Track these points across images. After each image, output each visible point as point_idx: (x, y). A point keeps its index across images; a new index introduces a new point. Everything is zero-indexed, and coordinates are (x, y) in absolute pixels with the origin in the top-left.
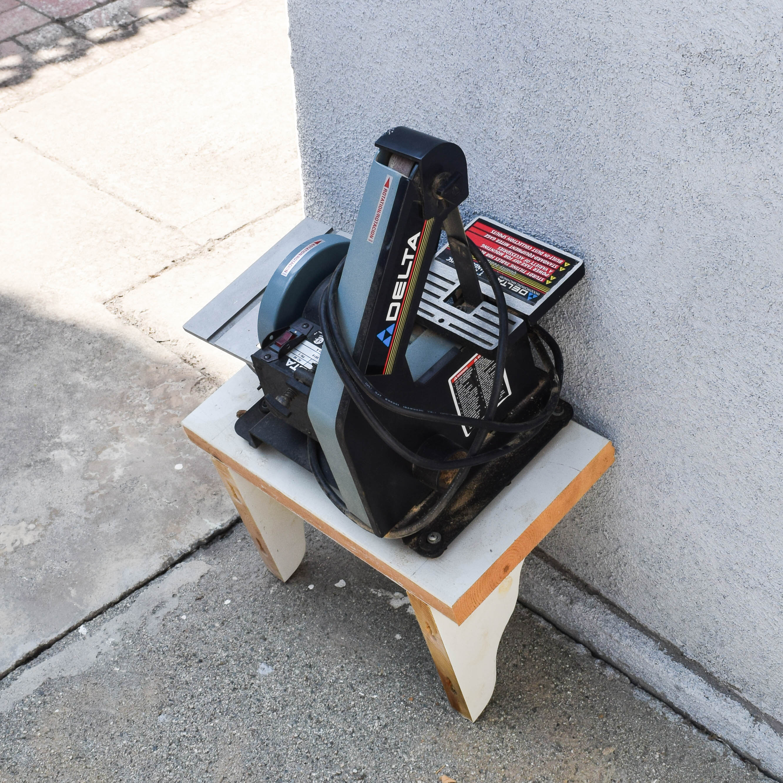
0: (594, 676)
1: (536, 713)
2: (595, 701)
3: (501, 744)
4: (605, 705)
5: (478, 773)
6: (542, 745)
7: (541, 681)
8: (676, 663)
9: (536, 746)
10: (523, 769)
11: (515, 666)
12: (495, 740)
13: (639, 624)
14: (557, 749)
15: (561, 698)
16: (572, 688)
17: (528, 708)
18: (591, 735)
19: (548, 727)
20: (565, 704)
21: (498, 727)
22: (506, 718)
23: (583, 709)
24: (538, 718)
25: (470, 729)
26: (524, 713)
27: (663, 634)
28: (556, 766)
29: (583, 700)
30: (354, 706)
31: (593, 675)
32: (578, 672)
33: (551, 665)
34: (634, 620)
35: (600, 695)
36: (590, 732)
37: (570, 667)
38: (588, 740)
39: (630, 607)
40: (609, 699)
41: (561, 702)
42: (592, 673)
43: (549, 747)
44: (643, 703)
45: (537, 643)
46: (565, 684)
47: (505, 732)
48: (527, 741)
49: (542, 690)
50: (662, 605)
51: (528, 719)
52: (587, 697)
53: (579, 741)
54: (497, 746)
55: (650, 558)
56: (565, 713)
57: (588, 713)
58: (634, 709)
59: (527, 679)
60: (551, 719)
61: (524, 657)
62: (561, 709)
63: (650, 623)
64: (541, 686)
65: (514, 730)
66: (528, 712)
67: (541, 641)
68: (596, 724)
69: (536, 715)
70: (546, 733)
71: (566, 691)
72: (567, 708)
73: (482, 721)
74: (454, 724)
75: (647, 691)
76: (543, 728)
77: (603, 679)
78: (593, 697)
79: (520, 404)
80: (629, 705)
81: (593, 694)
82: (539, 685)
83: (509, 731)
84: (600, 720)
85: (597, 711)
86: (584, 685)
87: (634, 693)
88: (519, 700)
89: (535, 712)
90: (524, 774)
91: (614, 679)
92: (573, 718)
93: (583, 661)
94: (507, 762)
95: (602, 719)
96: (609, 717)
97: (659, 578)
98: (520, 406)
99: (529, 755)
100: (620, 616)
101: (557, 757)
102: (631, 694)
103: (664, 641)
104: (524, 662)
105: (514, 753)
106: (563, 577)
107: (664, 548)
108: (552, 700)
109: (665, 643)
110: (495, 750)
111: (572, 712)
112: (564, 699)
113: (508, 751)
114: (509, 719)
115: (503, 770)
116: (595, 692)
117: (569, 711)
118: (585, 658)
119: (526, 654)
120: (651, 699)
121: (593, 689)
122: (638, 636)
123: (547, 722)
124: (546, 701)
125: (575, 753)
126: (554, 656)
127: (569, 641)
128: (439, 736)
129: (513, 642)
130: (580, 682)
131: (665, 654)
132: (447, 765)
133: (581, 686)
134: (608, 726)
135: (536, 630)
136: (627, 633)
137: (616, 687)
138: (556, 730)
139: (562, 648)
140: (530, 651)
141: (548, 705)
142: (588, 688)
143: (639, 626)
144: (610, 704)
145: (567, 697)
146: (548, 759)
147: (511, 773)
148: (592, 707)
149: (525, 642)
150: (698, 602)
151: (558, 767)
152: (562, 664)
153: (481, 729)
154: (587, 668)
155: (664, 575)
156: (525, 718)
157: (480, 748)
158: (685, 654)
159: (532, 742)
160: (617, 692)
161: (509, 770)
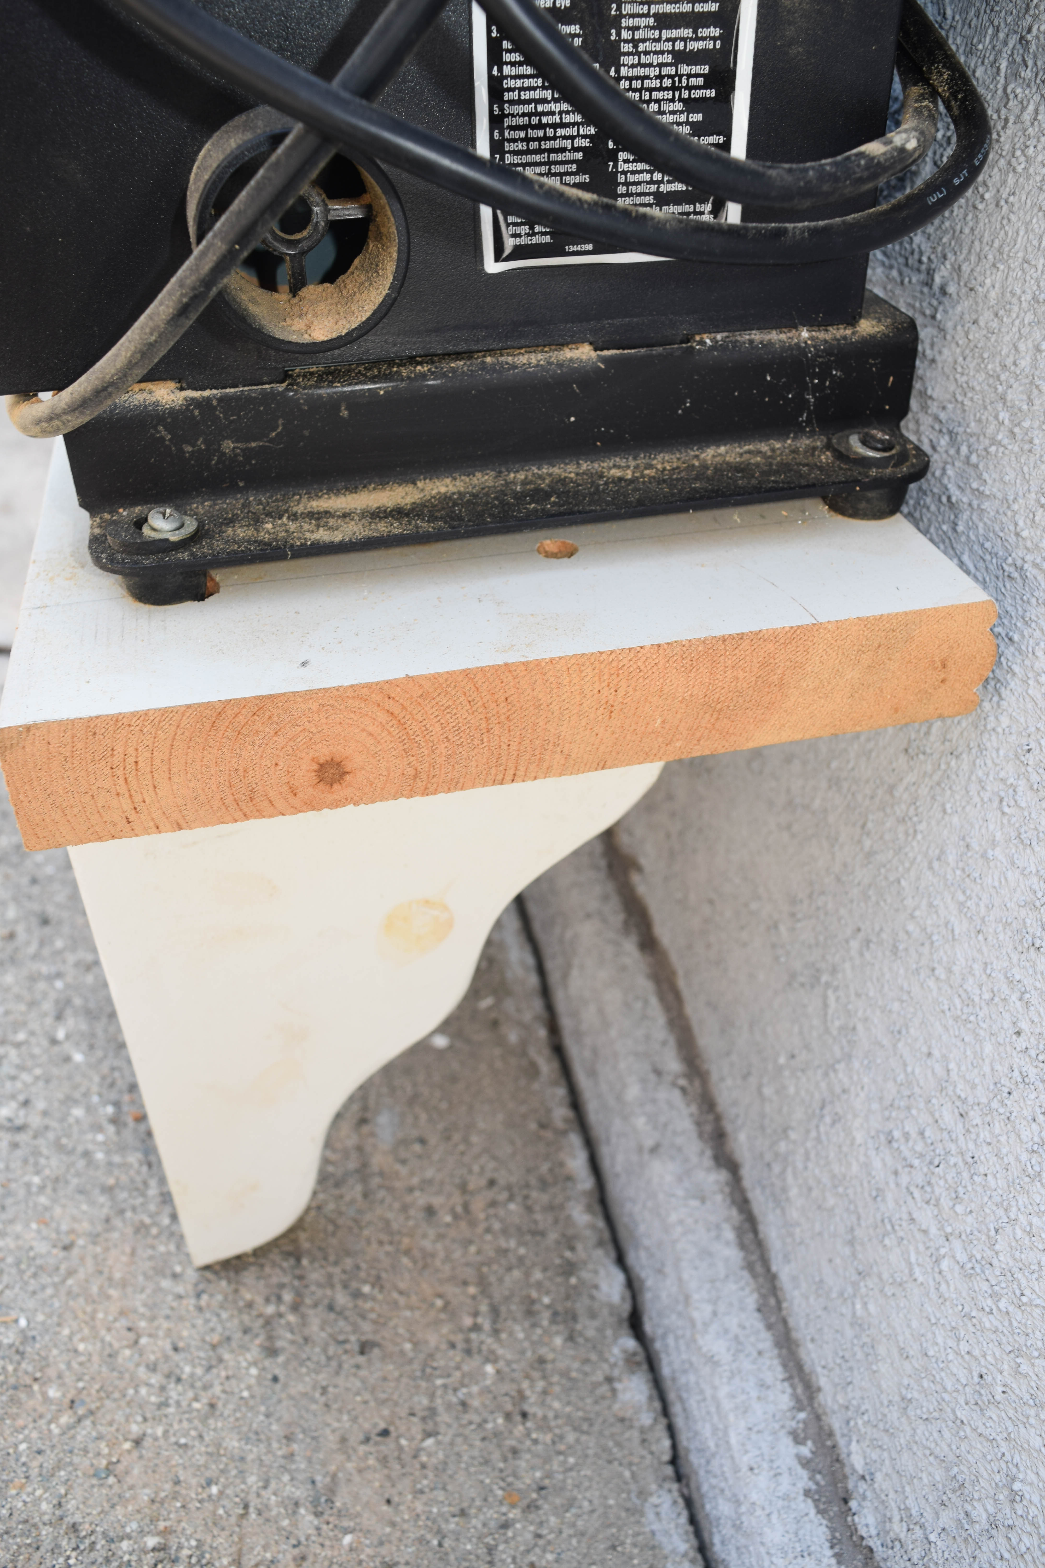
0: (586, 1374)
1: (361, 1359)
2: (535, 1442)
3: (199, 1371)
4: (549, 1475)
5: (67, 1401)
6: (291, 1456)
7: (451, 1290)
8: (813, 1512)
9: (275, 1445)
10: (177, 1482)
11: (430, 1211)
12: (199, 1348)
13: (785, 1322)
14: (315, 1503)
15: (458, 1368)
16: (508, 1363)
17: (356, 1329)
18: (439, 1531)
19: (354, 1420)
20: (455, 1390)
21: (241, 1322)
22: (280, 1315)
23: (484, 1439)
24: (355, 1375)
25: (175, 1276)
26: (332, 1336)
27: (828, 1398)
28: (266, 1548)
29: (508, 1416)
30: (18, 1045)
31: (587, 1368)
32: (557, 1333)
33: (509, 1269)
34: (779, 1303)
35: (561, 1437)
36: (447, 1521)
37: (548, 1307)
38: (421, 1540)
39: (787, 1259)
40: (576, 1464)
41: (449, 1376)
42: (587, 1361)
43: (301, 1477)
44: (653, 1548)
45: (526, 1197)
46: (499, 1340)
47: (244, 1348)
48: (268, 1416)
49: (432, 1314)
50: (872, 1307)
51: (329, 1359)
52: (524, 1415)
53: (393, 1524)
54: (188, 1369)
55: (914, 1135)
56: (432, 1411)
57: (486, 1462)
58: (614, 1547)
59: (424, 1262)
60: (384, 1402)
61: (466, 1207)
62: (432, 1396)
63: (813, 1340)
64: (439, 1303)
65: (267, 1363)
66: (345, 1342)
67: (540, 1198)
68: (480, 1509)
69: (358, 1367)
70: (334, 1431)
71: (487, 1360)
72: (449, 1406)
73: (220, 1278)
74: (156, 1237)
75: (693, 1520)
76: (340, 1411)
77: (603, 1398)
78: (539, 1428)
79: (757, 336)
80: (610, 1526)
81: (545, 1418)
82: (440, 1296)
83: (254, 1352)
84: (501, 1503)
85: (515, 1475)
86: (544, 1377)
87: (654, 1500)
88: (357, 1295)
89: (362, 1353)
90: (162, 1503)
91: (631, 1420)
92: (439, 1443)
93: (593, 1315)
94: (159, 1431)
95: (513, 1506)
96: (532, 1516)
97: (905, 1216)
98: (751, 342)
99: (232, 1459)
100: (750, 1267)
101: (295, 1524)
102: (643, 1494)
103: (818, 1418)
104: (456, 1217)
105: (204, 1420)
106: (682, 1082)
107: (978, 1121)
108: (431, 1356)
109: (821, 1428)
110: (168, 1376)
111: (449, 1426)
112: (464, 1375)
113: (196, 1405)
114: (289, 1324)
115: (127, 1445)
116: (556, 1417)
117: (444, 1417)
118: (605, 1312)
119: (478, 1205)
120: (685, 1555)
121: (556, 1405)
122: (760, 1353)
123: (366, 1402)
124: (416, 1344)
125: (351, 1550)
126: (537, 1255)
127: (600, 1244)
128: (94, 1238)
129: (477, 1157)
130: (542, 1361)
131: (798, 1457)
132: (23, 1323)
133: (536, 1374)
134: (506, 1542)
135: (551, 1170)
136: (733, 1322)
137: (618, 1444)
138: (367, 1440)
139: (572, 1249)
140: (493, 1204)
141: (410, 1361)
142: (545, 1392)
143: (780, 1327)
144: (564, 1481)
145: (475, 1376)
146: (267, 1507)
147: (136, 1472)
148: (515, 1452)
149: (503, 1178)
150: (988, 1379)
151: (268, 1556)
152: (539, 1285)
153: (198, 1296)
154: (587, 1340)
155: (926, 1217)
156: (325, 1350)
157: (143, 1341)
158: (853, 1504)
159: (274, 1427)
160: (610, 1462)
161: (141, 1457)
